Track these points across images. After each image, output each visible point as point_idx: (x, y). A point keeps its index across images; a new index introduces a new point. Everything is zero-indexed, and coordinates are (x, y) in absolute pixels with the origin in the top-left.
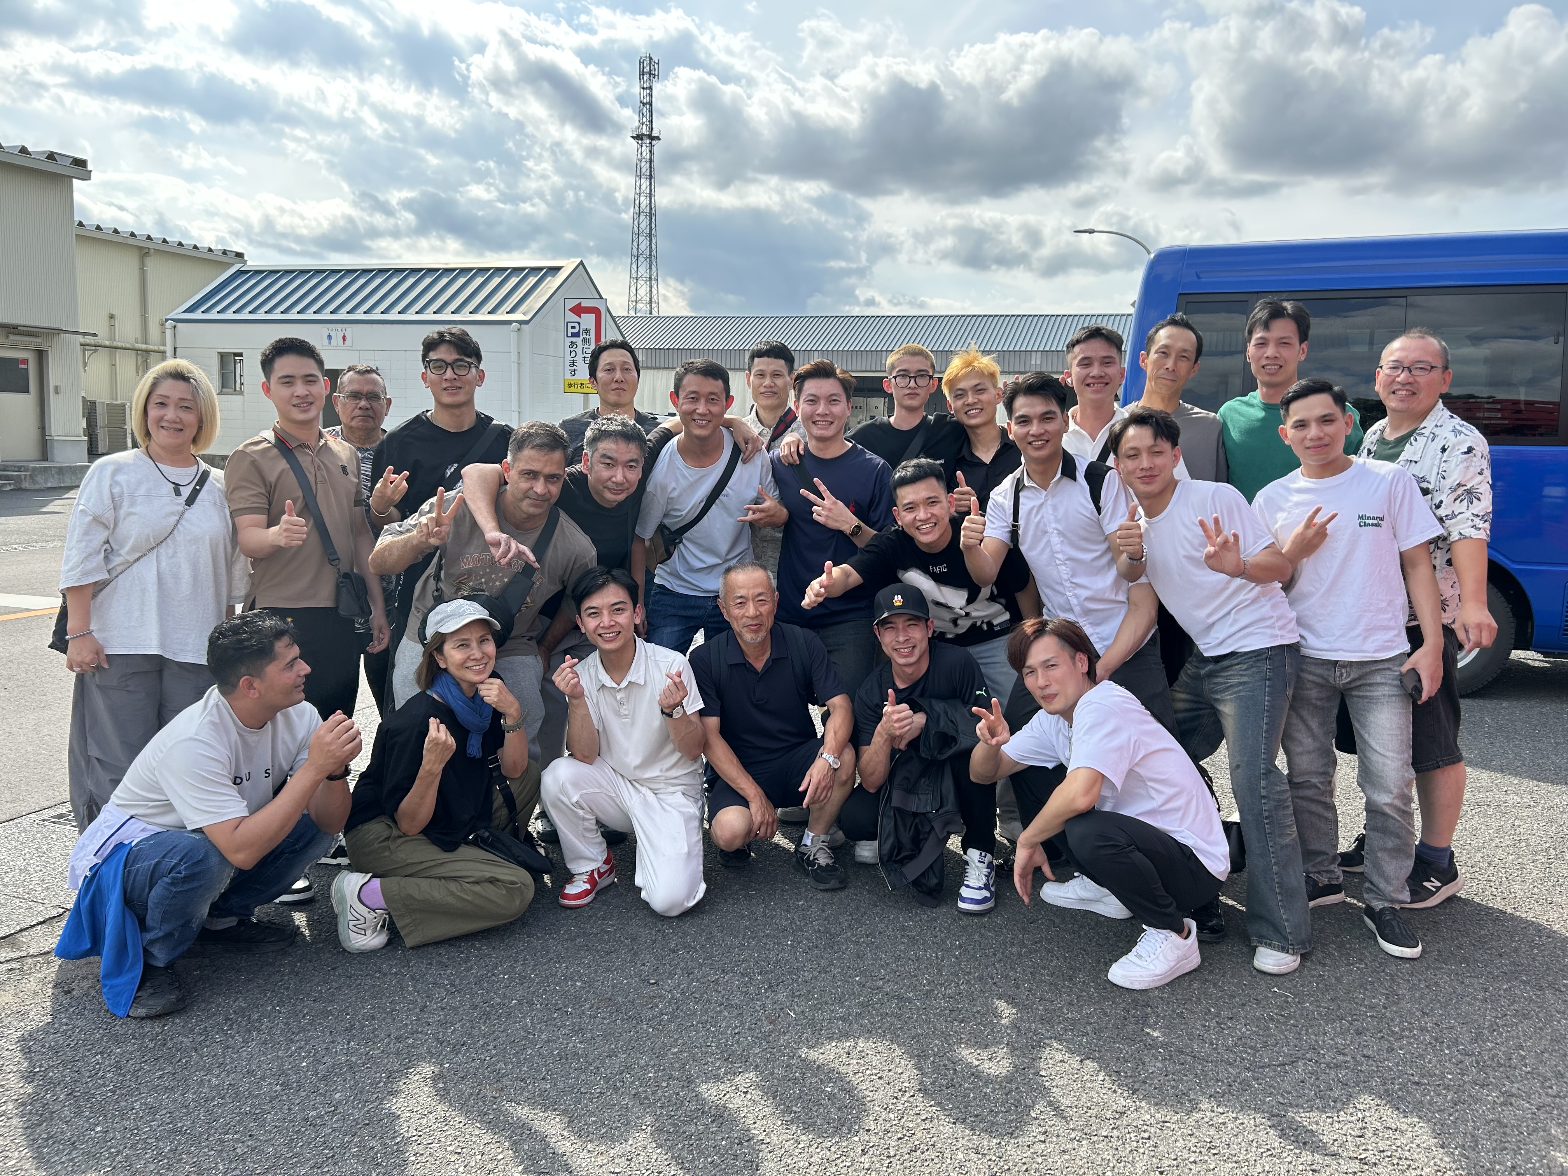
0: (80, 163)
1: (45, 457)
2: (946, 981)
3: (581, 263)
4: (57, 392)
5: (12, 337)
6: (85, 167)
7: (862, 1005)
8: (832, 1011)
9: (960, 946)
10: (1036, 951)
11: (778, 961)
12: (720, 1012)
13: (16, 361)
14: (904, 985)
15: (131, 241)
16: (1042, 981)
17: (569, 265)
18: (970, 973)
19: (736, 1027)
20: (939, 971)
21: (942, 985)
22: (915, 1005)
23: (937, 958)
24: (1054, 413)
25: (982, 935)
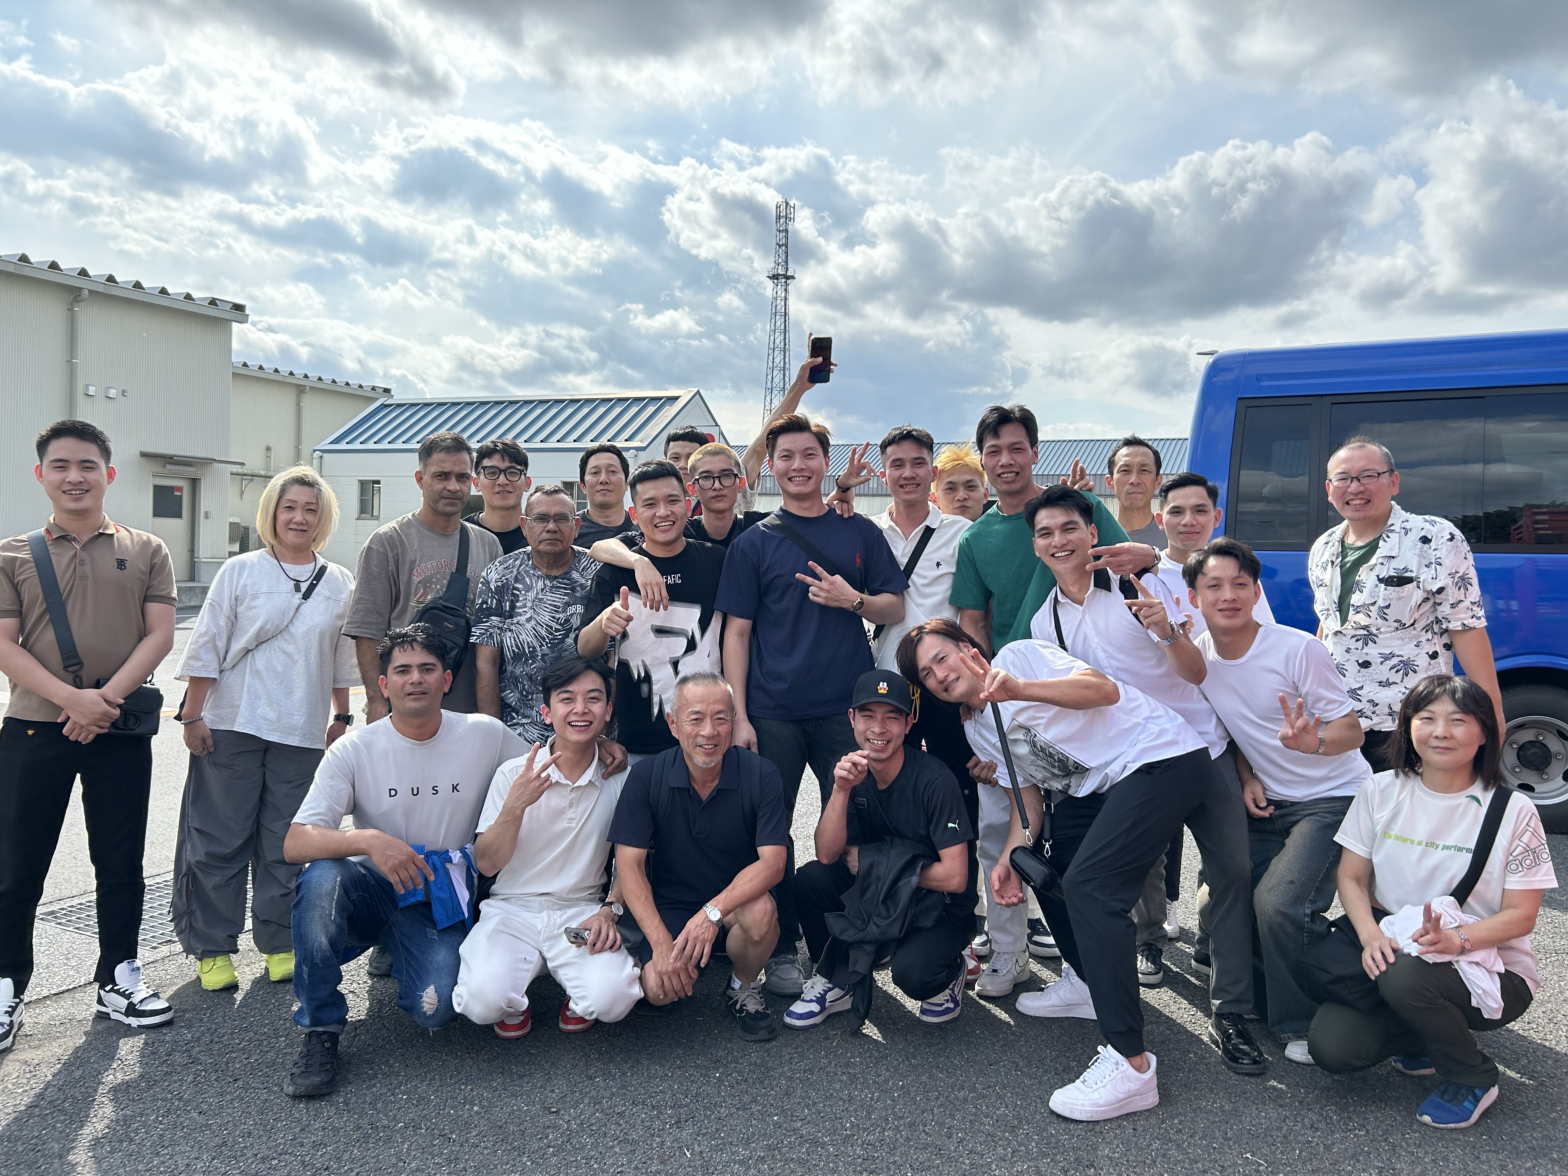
0: (239, 308)
1: (192, 578)
2: (872, 1125)
3: (698, 392)
4: (206, 517)
5: (168, 467)
6: (244, 311)
7: (769, 1148)
8: (733, 1153)
9: (903, 1087)
10: (985, 1097)
11: (697, 1095)
12: (612, 1147)
13: (172, 489)
14: (824, 1128)
15: (290, 380)
16: (979, 1131)
17: (685, 394)
18: (901, 1118)
19: (623, 1165)
20: (869, 1113)
21: (865, 1129)
22: (828, 1151)
23: (872, 1099)
24: (1076, 523)
25: (931, 1076)
